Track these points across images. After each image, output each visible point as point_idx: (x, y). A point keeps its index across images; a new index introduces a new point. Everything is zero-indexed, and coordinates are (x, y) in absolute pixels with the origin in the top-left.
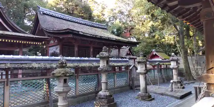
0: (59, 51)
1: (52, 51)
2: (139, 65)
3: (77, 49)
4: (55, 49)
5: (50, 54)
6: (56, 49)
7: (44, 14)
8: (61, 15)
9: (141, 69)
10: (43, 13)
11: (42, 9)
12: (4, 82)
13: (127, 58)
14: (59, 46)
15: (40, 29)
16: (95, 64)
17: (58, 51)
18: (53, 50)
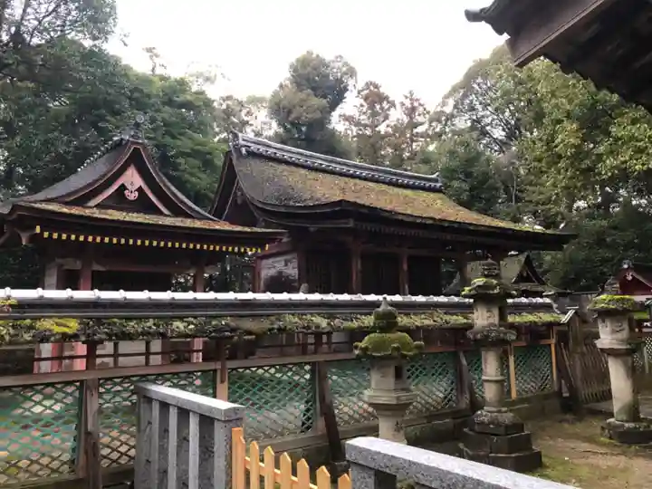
0: (296, 271)
1: (272, 272)
2: (604, 322)
3: (359, 266)
4: (283, 263)
5: (266, 280)
6: (286, 265)
7: (252, 154)
8: (298, 153)
9: (615, 336)
10: (247, 151)
11: (244, 140)
12: (215, 371)
13: (547, 296)
14: (295, 255)
15: (239, 202)
16: (458, 320)
17: (292, 271)
18: (274, 267)
